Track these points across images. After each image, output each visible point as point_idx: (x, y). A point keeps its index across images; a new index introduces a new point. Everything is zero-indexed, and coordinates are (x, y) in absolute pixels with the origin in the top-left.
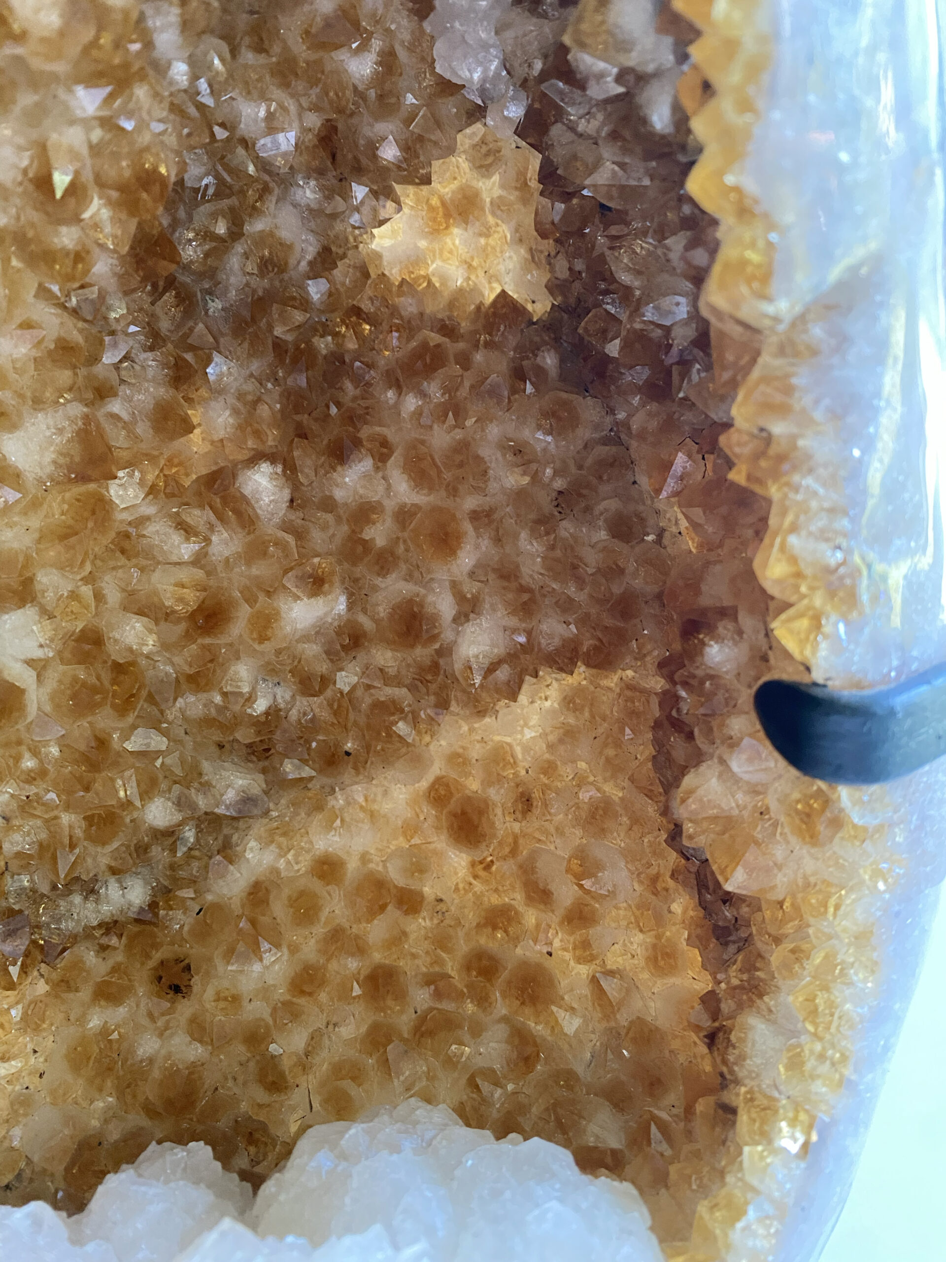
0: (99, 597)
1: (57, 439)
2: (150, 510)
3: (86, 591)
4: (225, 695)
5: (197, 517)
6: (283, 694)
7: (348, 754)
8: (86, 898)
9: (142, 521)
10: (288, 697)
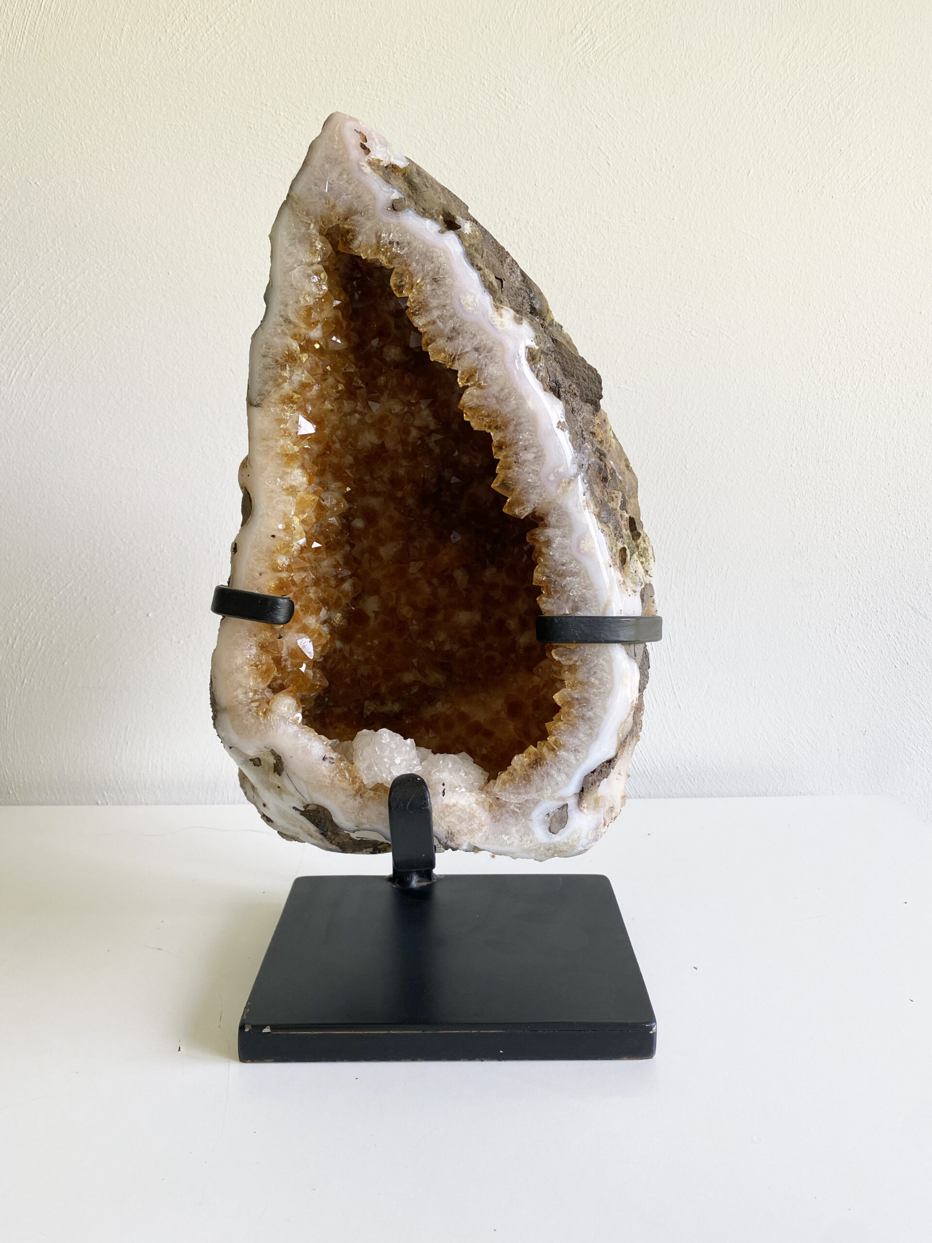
0: (398, 598)
1: (394, 550)
2: (419, 575)
3: (394, 594)
4: (434, 641)
5: (435, 581)
6: (456, 647)
7: (479, 679)
8: (381, 705)
9: (417, 579)
10: (457, 648)
